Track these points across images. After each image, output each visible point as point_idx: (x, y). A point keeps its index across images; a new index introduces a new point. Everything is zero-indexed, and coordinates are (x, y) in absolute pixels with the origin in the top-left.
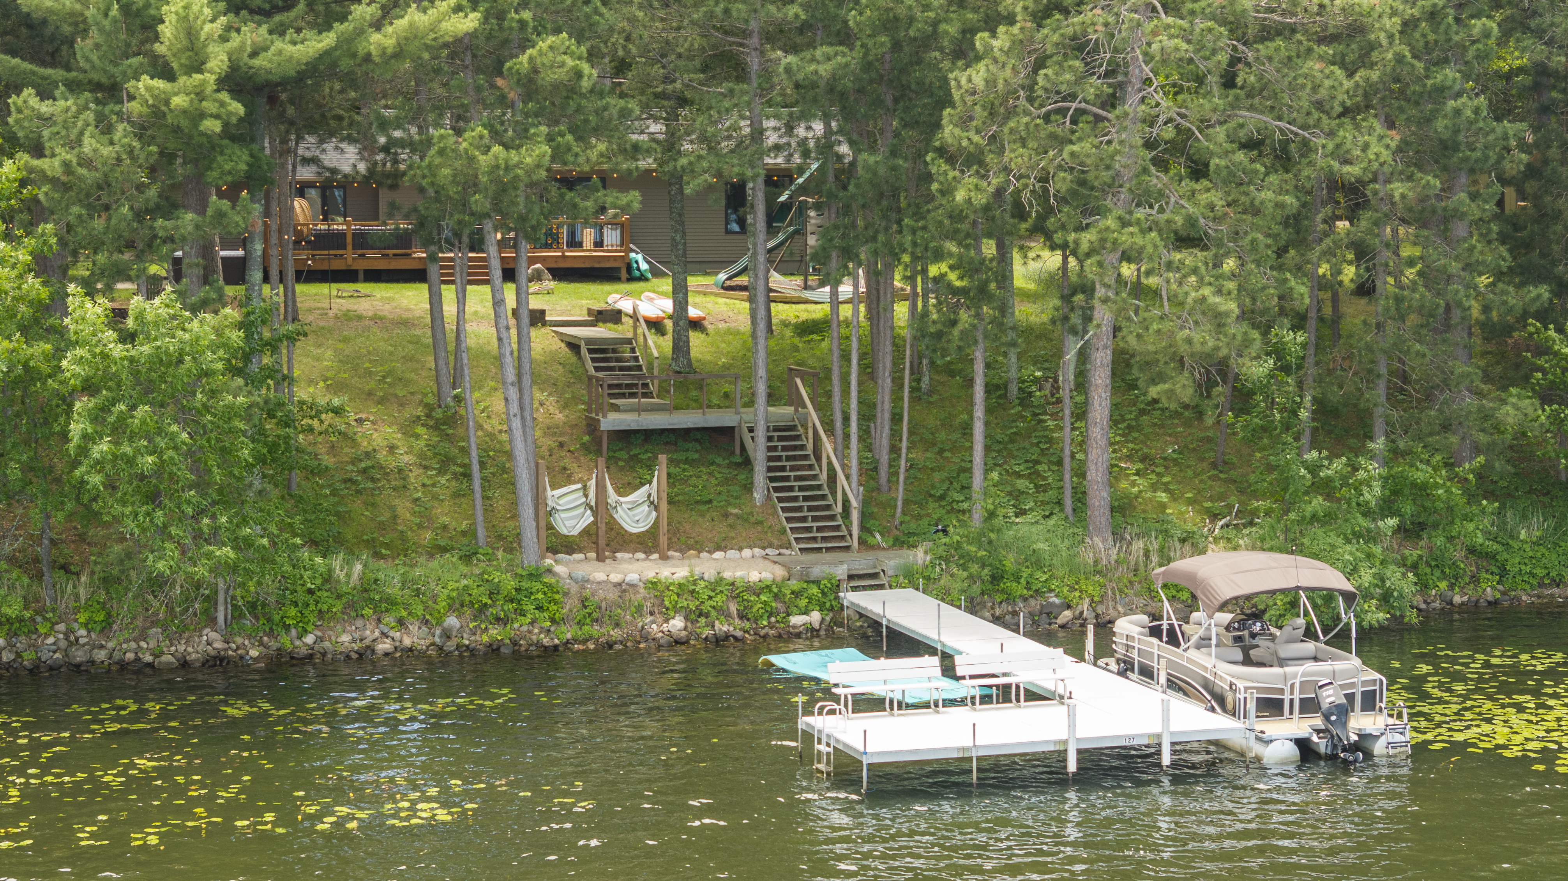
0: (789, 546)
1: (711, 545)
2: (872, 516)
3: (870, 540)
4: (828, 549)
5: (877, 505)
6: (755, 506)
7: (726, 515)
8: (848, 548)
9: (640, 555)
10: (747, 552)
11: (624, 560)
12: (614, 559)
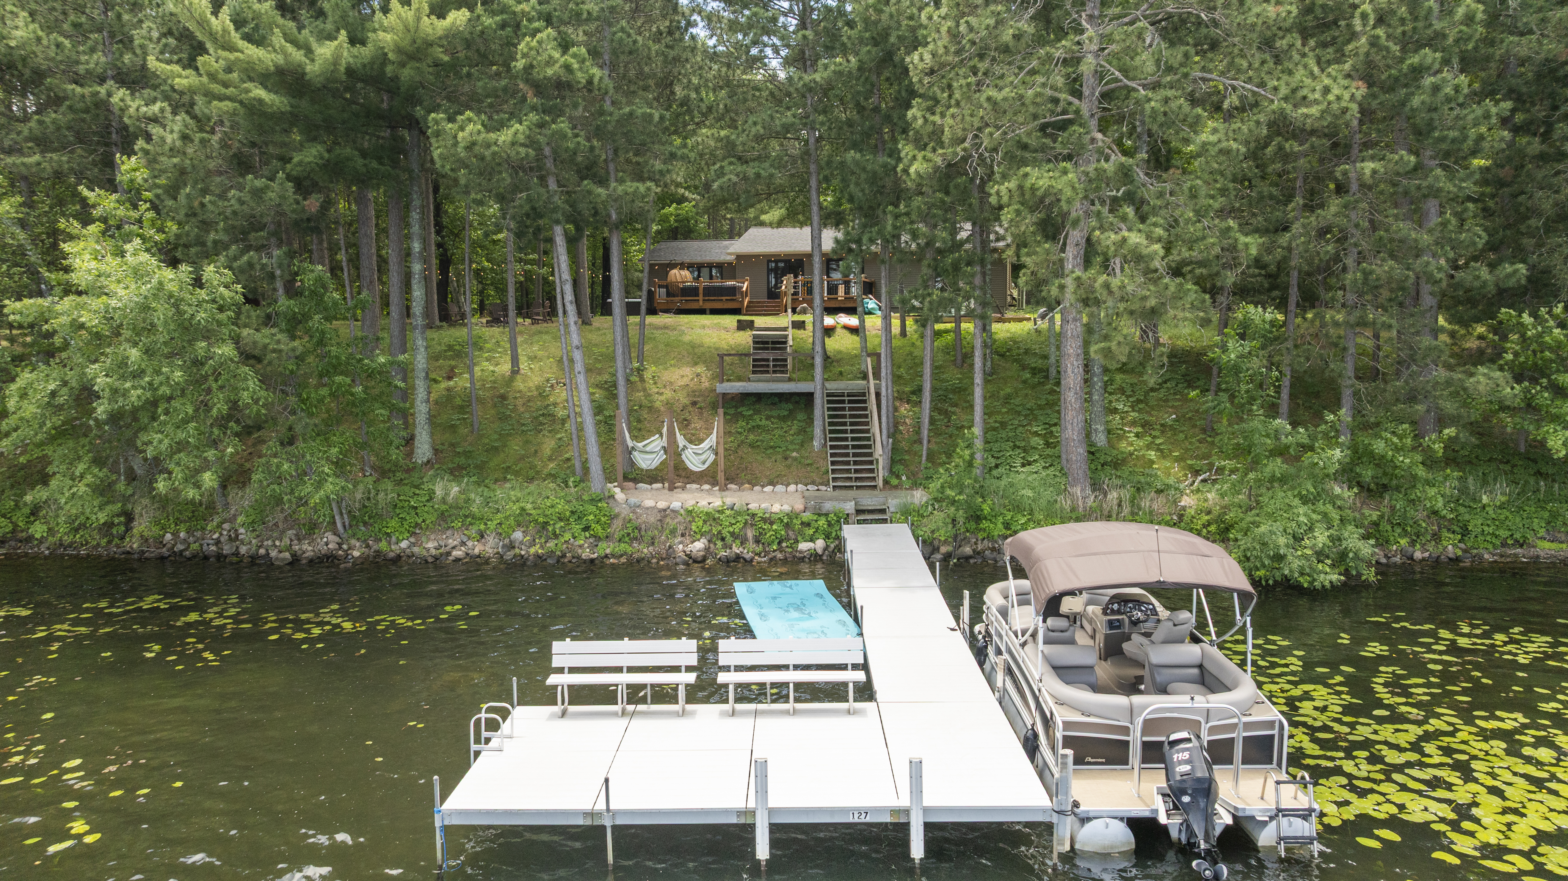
0: (826, 484)
1: (766, 480)
2: (901, 462)
3: (897, 483)
6: (811, 451)
7: (786, 458)
8: (875, 487)
9: (706, 487)
10: (792, 488)
11: (691, 490)
12: (683, 488)
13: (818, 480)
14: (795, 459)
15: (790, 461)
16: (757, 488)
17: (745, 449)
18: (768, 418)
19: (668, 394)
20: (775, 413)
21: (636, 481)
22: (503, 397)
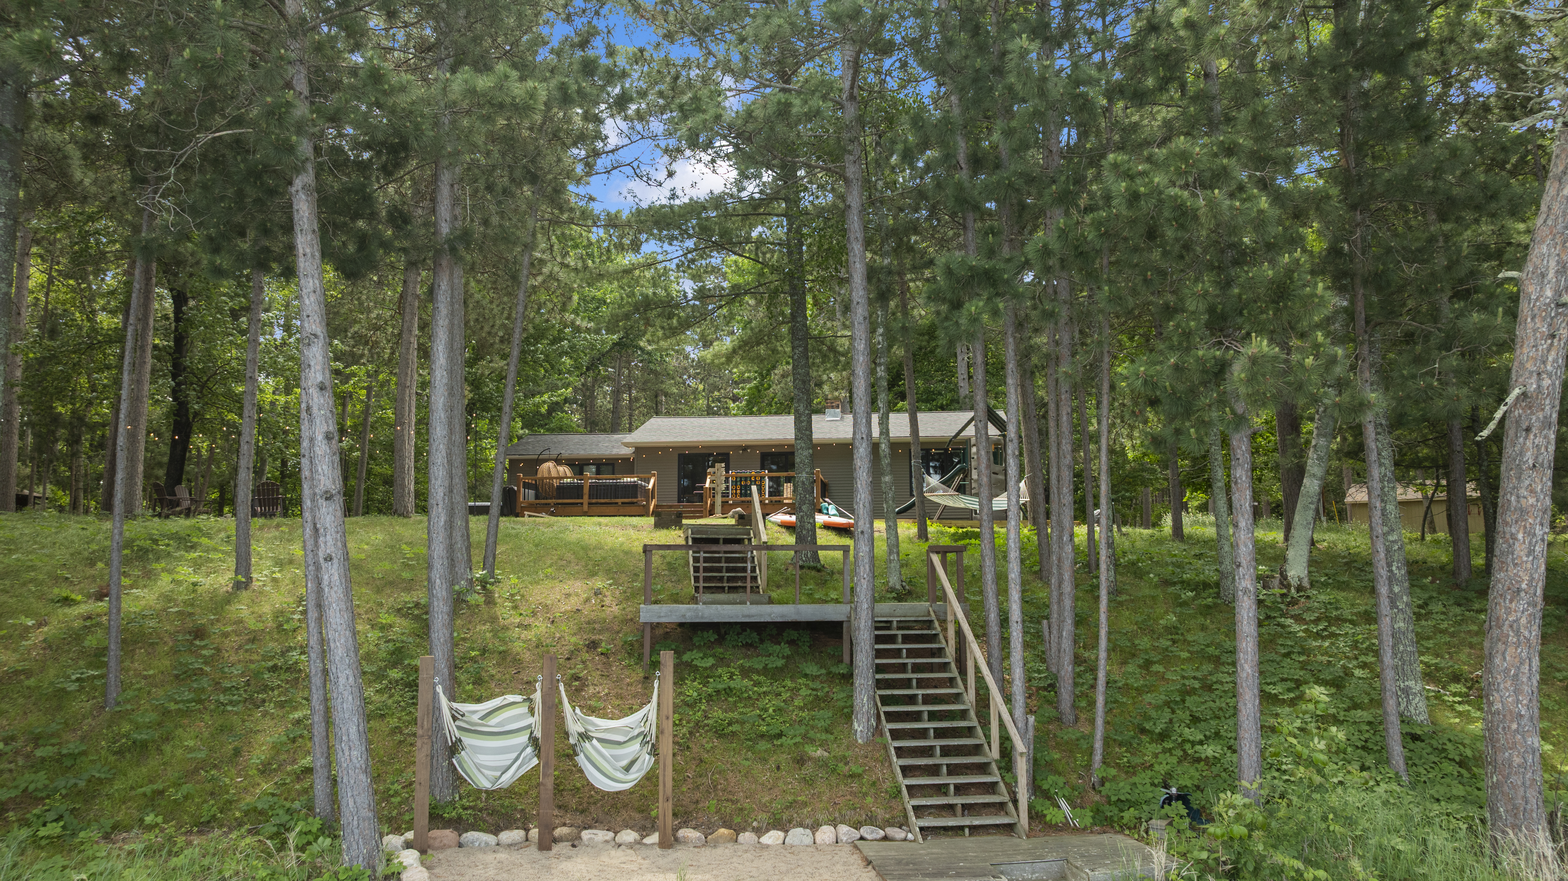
0: (903, 823)
1: (763, 816)
2: (1051, 767)
3: (1052, 815)
4: (975, 830)
5: (1058, 746)
6: (853, 745)
7: (801, 761)
8: (1009, 828)
9: (628, 836)
10: (826, 834)
11: (591, 845)
12: (575, 842)
13: (881, 813)
14: (822, 764)
15: (808, 769)
16: (747, 837)
17: (707, 741)
18: (746, 673)
19: (540, 627)
20: (757, 663)
21: (460, 825)
22: (199, 633)
